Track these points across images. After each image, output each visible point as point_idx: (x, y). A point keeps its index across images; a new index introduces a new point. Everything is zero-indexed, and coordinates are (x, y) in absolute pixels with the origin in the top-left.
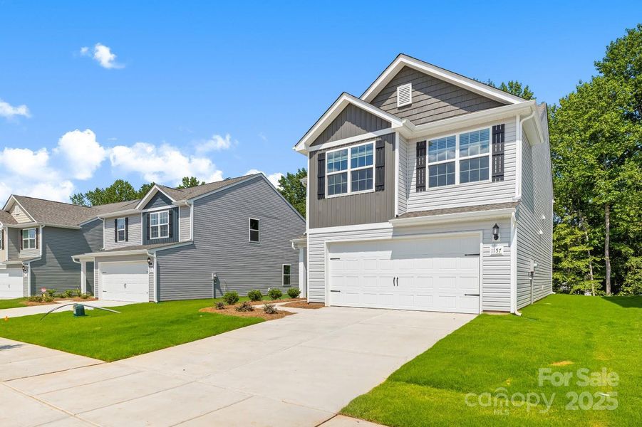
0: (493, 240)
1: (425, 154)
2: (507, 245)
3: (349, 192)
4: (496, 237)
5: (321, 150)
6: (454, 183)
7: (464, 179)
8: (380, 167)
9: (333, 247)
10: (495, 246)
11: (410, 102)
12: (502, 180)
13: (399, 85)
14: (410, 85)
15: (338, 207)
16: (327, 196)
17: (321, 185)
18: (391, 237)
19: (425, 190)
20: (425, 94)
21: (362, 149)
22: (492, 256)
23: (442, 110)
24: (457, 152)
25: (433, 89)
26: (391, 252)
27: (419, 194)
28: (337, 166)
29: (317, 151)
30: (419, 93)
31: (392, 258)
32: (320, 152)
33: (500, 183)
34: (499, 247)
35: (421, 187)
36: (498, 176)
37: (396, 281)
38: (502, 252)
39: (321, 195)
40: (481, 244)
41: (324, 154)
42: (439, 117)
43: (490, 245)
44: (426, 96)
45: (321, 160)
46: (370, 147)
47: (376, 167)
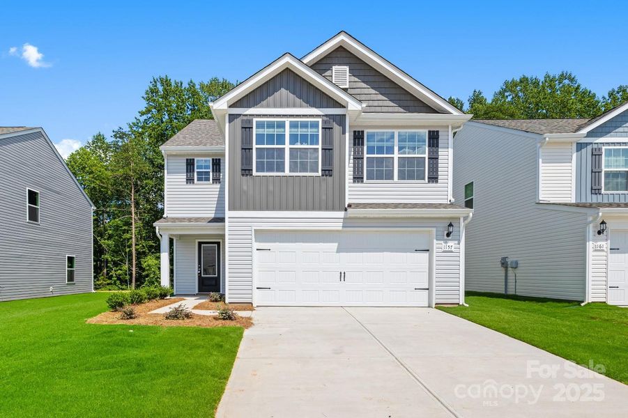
0: (446, 237)
1: (363, 144)
2: (456, 242)
3: (287, 172)
4: (448, 235)
5: (246, 115)
6: (393, 179)
7: (402, 177)
8: (327, 150)
9: (262, 235)
10: (446, 243)
11: (347, 86)
12: (437, 182)
13: (335, 64)
14: (347, 68)
15: (271, 188)
16: (254, 173)
17: (246, 159)
18: (341, 228)
19: (362, 182)
20: (363, 82)
21: (304, 125)
22: (444, 252)
23: (381, 103)
24: (396, 149)
25: (371, 79)
26: (336, 244)
27: (356, 185)
28: (271, 139)
29: (240, 115)
30: (356, 79)
31: (339, 251)
32: (245, 118)
33: (434, 185)
34: (450, 243)
35: (358, 178)
36: (434, 178)
37: (343, 276)
38: (453, 249)
39: (247, 171)
40: (435, 240)
41: (250, 122)
42: (378, 109)
43: (442, 242)
44: (364, 85)
45: (247, 128)
46: (315, 125)
47: (322, 149)
